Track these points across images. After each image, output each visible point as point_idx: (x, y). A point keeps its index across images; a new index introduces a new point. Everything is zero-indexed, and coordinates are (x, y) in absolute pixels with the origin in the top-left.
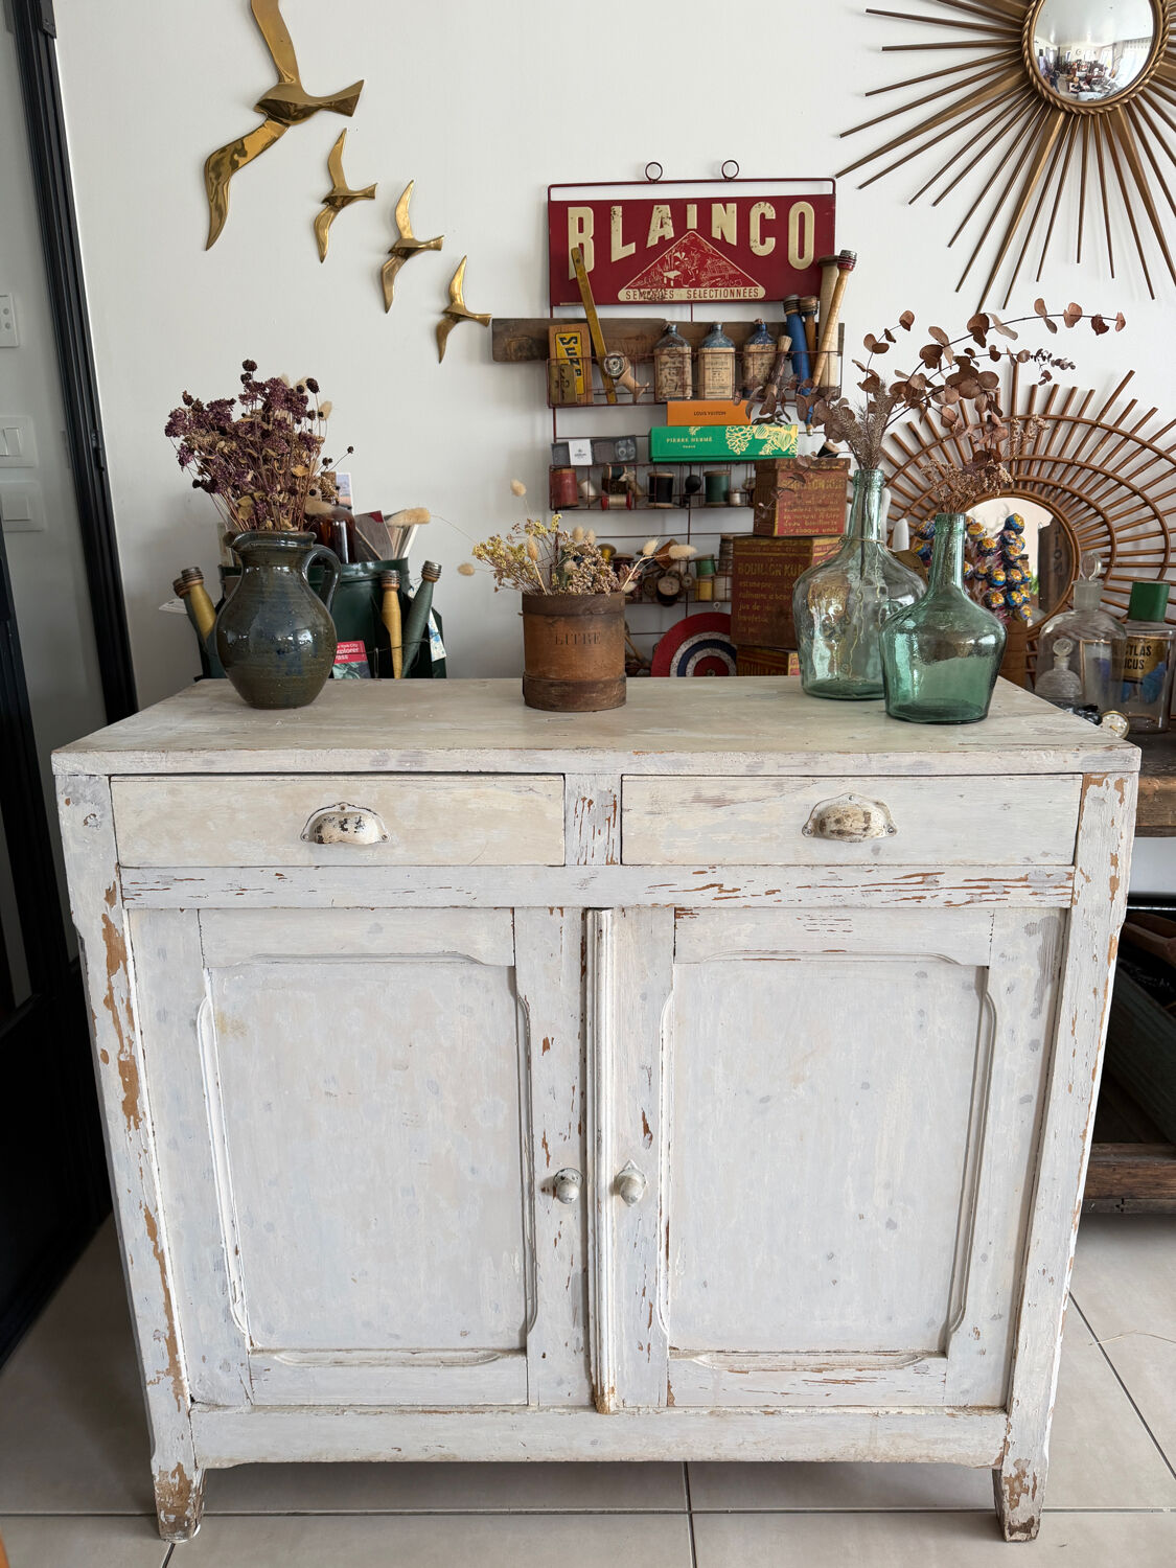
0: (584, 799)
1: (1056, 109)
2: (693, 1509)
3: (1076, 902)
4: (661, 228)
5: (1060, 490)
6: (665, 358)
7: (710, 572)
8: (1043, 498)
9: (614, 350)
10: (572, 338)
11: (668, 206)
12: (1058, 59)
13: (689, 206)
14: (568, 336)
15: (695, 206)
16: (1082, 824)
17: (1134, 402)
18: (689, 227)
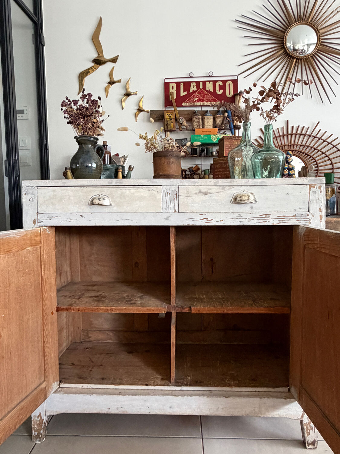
0: (168, 193)
1: (294, 58)
2: (203, 437)
3: (310, 223)
4: (193, 88)
5: (302, 153)
6: (194, 119)
7: (208, 173)
8: (298, 155)
9: (181, 116)
10: (170, 114)
11: (195, 83)
12: (294, 48)
13: (200, 83)
14: (169, 114)
15: (202, 83)
16: (310, 199)
17: (320, 130)
18: (200, 87)
